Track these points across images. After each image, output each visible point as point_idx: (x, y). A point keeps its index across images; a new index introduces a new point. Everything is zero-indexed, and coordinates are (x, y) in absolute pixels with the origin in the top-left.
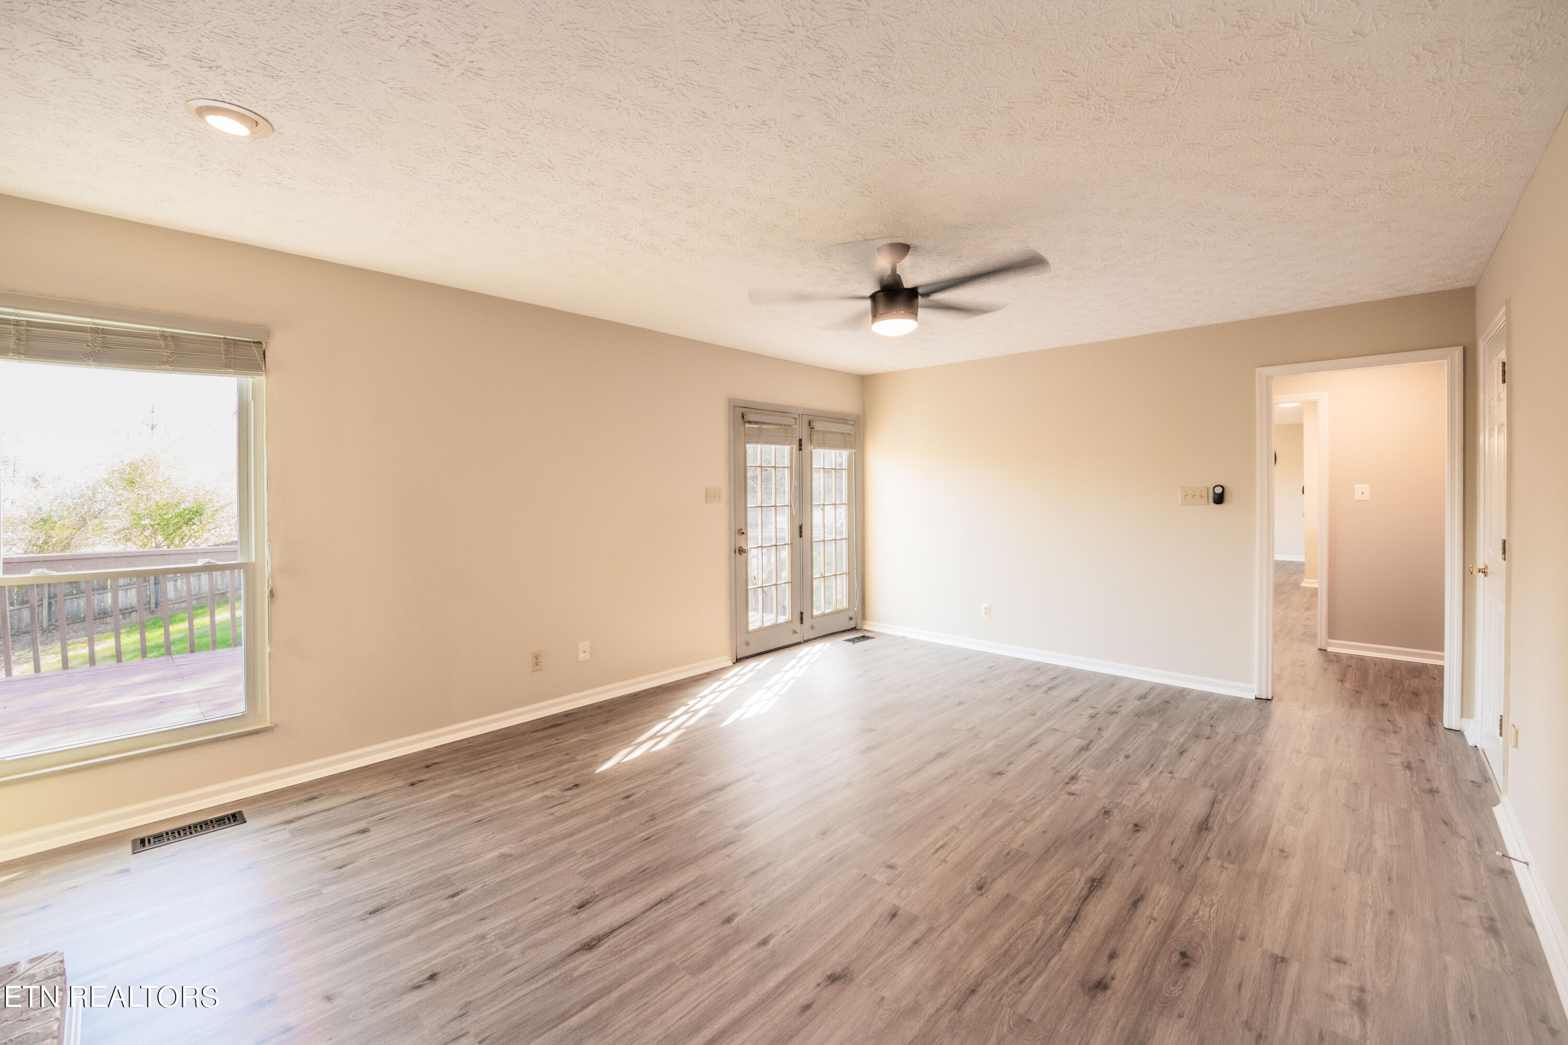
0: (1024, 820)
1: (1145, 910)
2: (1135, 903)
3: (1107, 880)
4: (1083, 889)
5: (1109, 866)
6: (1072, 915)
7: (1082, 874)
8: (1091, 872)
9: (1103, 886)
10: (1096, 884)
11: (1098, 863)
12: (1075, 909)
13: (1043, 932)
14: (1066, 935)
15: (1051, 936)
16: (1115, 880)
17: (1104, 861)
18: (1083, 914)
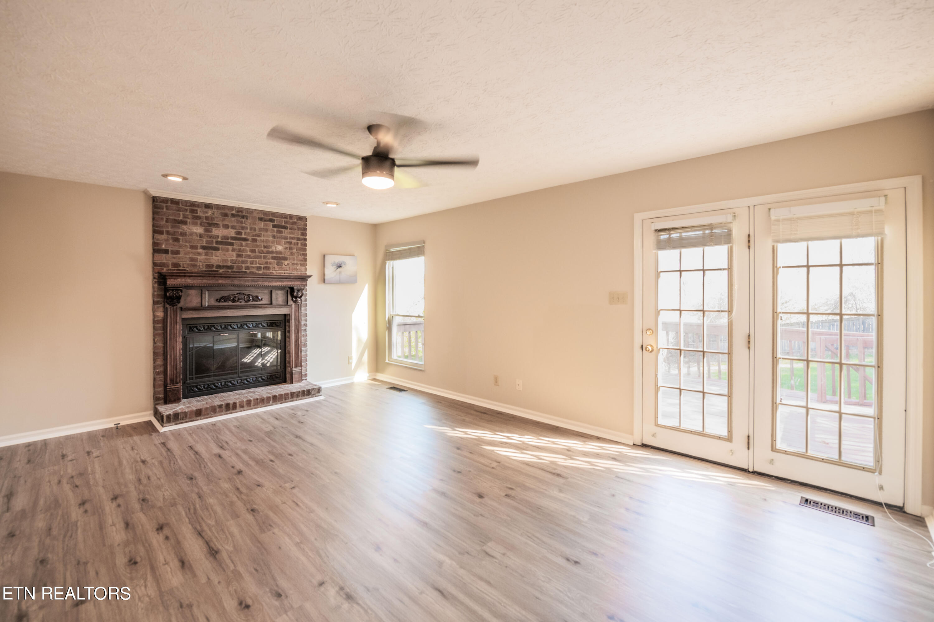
0: (301, 542)
1: (175, 564)
2: (183, 563)
3: (211, 559)
4: (215, 545)
5: (220, 565)
6: (203, 534)
7: (226, 550)
8: (224, 555)
9: (209, 555)
10: (213, 553)
11: (228, 561)
12: (206, 537)
13: (205, 522)
14: (195, 528)
15: (200, 523)
16: (207, 562)
17: (227, 565)
18: (200, 539)
